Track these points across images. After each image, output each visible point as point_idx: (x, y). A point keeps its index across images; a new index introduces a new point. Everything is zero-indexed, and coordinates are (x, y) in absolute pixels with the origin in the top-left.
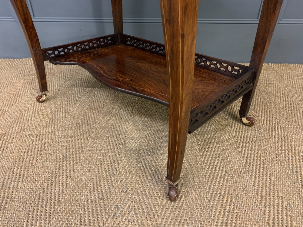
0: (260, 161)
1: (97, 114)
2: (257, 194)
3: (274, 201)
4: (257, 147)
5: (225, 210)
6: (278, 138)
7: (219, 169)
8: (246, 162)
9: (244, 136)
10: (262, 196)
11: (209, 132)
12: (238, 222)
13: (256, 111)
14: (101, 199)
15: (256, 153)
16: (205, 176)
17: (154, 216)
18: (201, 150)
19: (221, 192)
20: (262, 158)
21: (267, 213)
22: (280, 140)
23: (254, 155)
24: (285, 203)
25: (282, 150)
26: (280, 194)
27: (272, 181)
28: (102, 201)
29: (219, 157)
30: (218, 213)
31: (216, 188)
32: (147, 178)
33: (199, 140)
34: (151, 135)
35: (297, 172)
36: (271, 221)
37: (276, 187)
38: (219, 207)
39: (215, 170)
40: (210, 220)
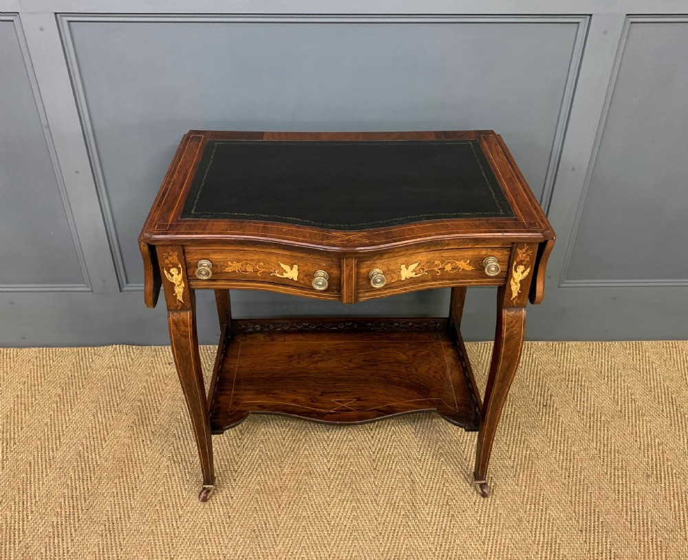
1: (277, 506)
9: (497, 542)
11: (448, 535)
13: (518, 481)
34: (365, 549)
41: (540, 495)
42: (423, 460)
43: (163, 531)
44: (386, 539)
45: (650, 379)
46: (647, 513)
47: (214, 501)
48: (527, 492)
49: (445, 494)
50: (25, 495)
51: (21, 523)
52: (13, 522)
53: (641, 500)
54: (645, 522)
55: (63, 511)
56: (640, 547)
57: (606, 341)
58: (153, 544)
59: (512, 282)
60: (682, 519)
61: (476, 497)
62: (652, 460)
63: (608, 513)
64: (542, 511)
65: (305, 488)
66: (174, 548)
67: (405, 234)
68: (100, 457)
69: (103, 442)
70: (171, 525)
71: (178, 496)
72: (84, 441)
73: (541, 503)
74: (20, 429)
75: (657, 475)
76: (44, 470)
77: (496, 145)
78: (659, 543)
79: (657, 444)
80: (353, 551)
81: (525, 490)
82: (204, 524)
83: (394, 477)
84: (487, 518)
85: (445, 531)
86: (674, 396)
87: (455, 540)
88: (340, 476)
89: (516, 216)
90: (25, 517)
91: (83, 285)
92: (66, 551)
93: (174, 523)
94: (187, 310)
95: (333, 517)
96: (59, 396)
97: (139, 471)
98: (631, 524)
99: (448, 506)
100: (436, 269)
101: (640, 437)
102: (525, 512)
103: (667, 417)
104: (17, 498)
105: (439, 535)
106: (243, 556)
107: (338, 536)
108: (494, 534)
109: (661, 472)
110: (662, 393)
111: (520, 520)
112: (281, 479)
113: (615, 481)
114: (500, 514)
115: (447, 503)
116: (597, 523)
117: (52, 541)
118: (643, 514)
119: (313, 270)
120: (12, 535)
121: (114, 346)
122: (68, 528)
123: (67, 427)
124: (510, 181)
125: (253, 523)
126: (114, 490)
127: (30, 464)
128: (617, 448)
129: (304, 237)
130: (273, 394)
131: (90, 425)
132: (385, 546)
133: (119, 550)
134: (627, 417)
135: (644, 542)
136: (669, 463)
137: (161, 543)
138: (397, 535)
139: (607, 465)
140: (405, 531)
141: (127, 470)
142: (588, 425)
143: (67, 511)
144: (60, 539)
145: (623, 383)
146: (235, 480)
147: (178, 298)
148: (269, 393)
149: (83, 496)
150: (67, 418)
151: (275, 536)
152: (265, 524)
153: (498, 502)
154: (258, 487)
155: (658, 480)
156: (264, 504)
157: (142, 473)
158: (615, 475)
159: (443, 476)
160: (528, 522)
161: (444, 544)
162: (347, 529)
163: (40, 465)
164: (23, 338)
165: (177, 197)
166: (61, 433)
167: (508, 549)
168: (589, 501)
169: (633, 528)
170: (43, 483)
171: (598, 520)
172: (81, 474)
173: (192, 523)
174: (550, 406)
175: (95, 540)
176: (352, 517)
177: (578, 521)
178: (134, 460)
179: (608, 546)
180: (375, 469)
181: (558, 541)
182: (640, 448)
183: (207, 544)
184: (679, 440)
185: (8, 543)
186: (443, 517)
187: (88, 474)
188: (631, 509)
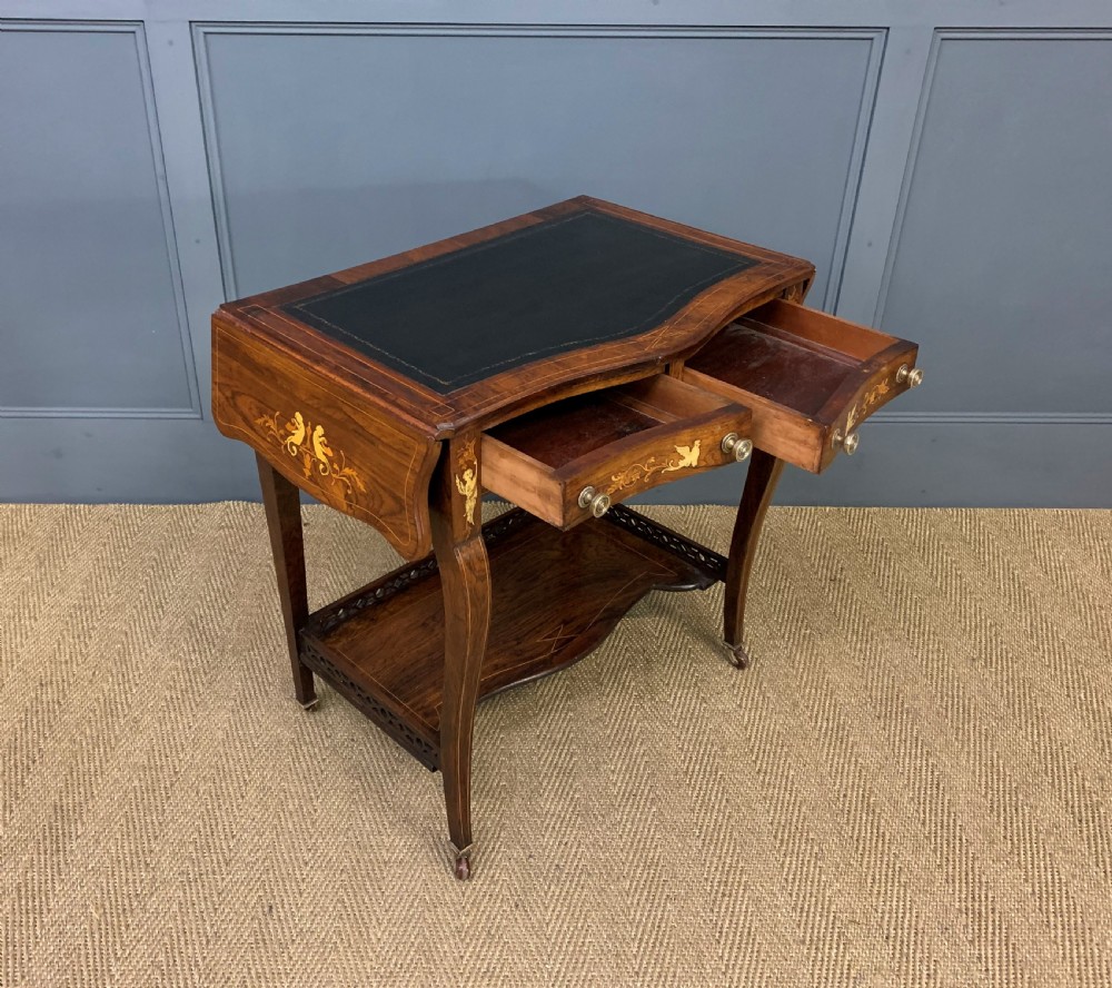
0: (787, 778)
2: (775, 837)
3: (799, 847)
4: (786, 749)
5: (724, 863)
6: (827, 728)
7: (716, 797)
8: (763, 782)
9: (764, 727)
10: (782, 840)
11: (697, 718)
12: (743, 880)
14: (530, 856)
15: (782, 762)
16: (693, 810)
17: (618, 878)
18: (684, 761)
19: (718, 836)
20: (792, 772)
21: (787, 865)
22: (830, 732)
23: (778, 767)
24: (816, 849)
25: (828, 755)
26: (811, 835)
27: (802, 814)
28: (531, 860)
29: (716, 775)
30: (713, 869)
31: (710, 830)
32: (596, 819)
33: (679, 738)
35: (845, 796)
36: (791, 877)
37: (806, 823)
38: (715, 860)
39: (710, 800)
40: (702, 880)
41: (823, 678)
45: (984, 552)
46: (969, 699)
49: (693, 675)
50: (124, 667)
51: (123, 695)
52: (112, 695)
53: (961, 685)
54: (967, 709)
56: (957, 734)
57: (923, 507)
60: (1017, 706)
62: (981, 642)
63: (915, 698)
64: (826, 695)
68: (220, 628)
69: (223, 612)
72: (196, 609)
73: (825, 686)
74: (106, 595)
75: (986, 660)
76: (146, 642)
78: (983, 731)
81: (803, 672)
84: (750, 701)
85: (693, 714)
86: (1016, 572)
87: (706, 724)
90: (128, 690)
91: (191, 410)
98: (947, 710)
99: (697, 689)
101: (965, 617)
102: (803, 697)
103: (1005, 595)
104: (114, 670)
108: (760, 718)
109: (991, 654)
110: (999, 568)
111: (796, 705)
113: (927, 665)
114: (769, 697)
115: (696, 684)
117: (167, 716)
118: (964, 701)
120: (114, 708)
121: (226, 502)
122: (187, 702)
123: (170, 595)
126: (243, 663)
127: (126, 634)
128: (932, 629)
131: (202, 591)
132: (613, 729)
134: (948, 595)
136: (1004, 647)
138: (628, 717)
139: (918, 648)
140: (638, 713)
142: (893, 603)
143: (183, 684)
144: (178, 713)
145: (945, 555)
149: (202, 670)
150: (169, 585)
153: (765, 685)
155: (988, 663)
157: (279, 646)
158: (928, 658)
159: (689, 655)
160: (807, 707)
161: (692, 728)
164: (99, 489)
167: (779, 735)
168: (891, 686)
169: (949, 715)
170: (147, 655)
171: (902, 706)
174: (840, 581)
175: (224, 714)
177: (875, 707)
179: (915, 734)
181: (847, 728)
182: (964, 630)
184: (1020, 621)
186: (693, 700)
188: (947, 695)
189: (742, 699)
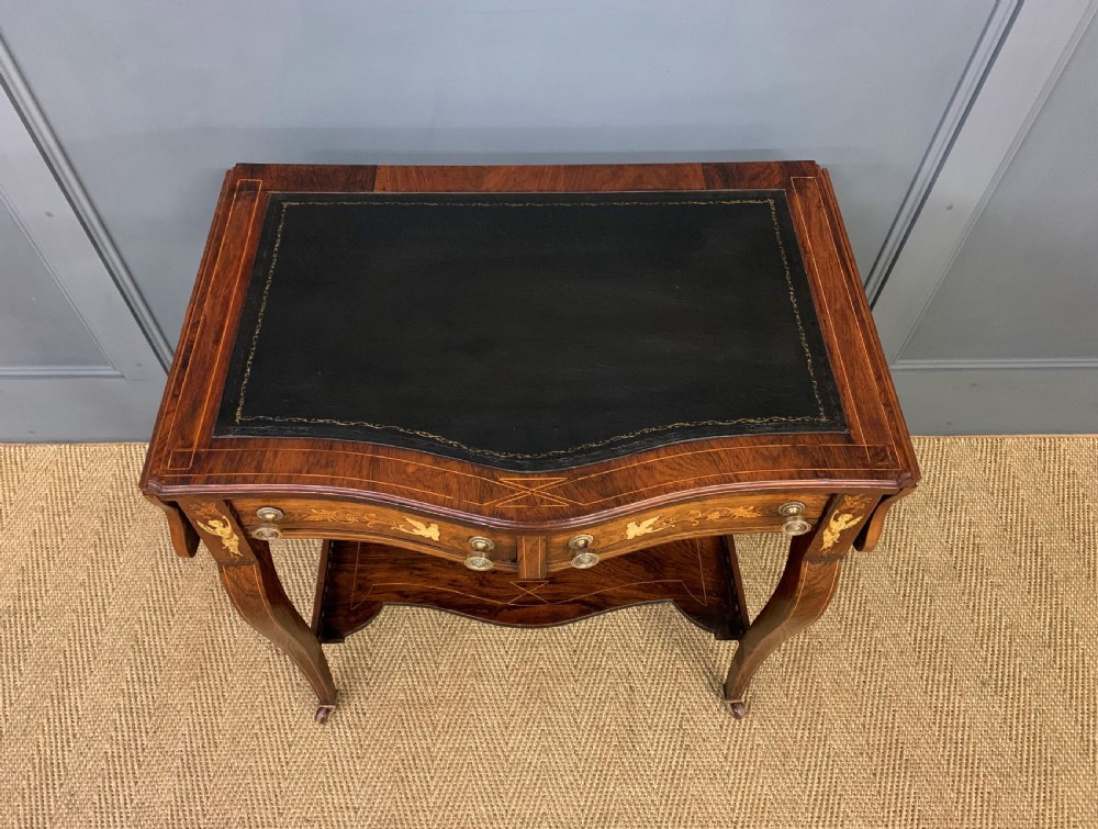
9: (749, 790)
11: (679, 779)
13: (788, 688)
34: (559, 801)
41: (818, 713)
42: (647, 652)
43: (266, 768)
44: (588, 785)
45: (1007, 509)
46: (974, 745)
47: (339, 719)
48: (800, 707)
49: (679, 710)
50: (62, 708)
51: (60, 753)
52: (48, 753)
53: (968, 723)
54: (970, 761)
55: (119, 734)
56: (957, 801)
57: (946, 435)
58: (252, 790)
59: (826, 532)
61: (724, 717)
62: (993, 654)
64: (820, 739)
65: (472, 699)
66: (282, 798)
67: (639, 483)
68: (166, 642)
69: (170, 616)
70: (277, 760)
71: (286, 710)
72: (141, 614)
73: (820, 727)
74: (43, 591)
75: (997, 680)
76: (86, 666)
77: (819, 207)
78: (986, 795)
79: (1003, 627)
80: (541, 805)
81: (797, 705)
82: (325, 758)
83: (603, 681)
84: (737, 751)
85: (675, 771)
87: (689, 788)
88: (524, 679)
89: (850, 427)
90: (65, 744)
91: (109, 367)
92: (128, 801)
93: (282, 756)
94: (250, 563)
95: (513, 748)
96: (98, 533)
97: (226, 667)
98: (949, 764)
99: (682, 731)
100: (692, 519)
101: (979, 613)
102: (795, 742)
103: (1025, 579)
104: (51, 713)
105: (666, 780)
106: (382, 812)
107: (519, 781)
108: (746, 779)
109: (1003, 673)
110: (1022, 533)
111: (786, 755)
112: (437, 683)
113: (932, 692)
114: (758, 745)
115: (680, 725)
116: (898, 762)
117: (107, 784)
118: (968, 747)
119: (467, 535)
120: (49, 774)
122: (129, 763)
123: (113, 589)
124: (842, 318)
125: (397, 757)
126: (191, 699)
127: (65, 653)
128: (941, 633)
129: (447, 490)
130: (420, 569)
131: (148, 586)
132: (587, 797)
133: (204, 800)
134: (963, 579)
135: (965, 794)
137: (264, 790)
138: (605, 779)
139: (924, 662)
140: (617, 772)
141: (209, 667)
142: (902, 592)
143: (126, 734)
144: (119, 780)
145: (963, 515)
146: (368, 684)
147: (232, 550)
148: (415, 569)
149: (146, 710)
150: (113, 574)
151: (429, 779)
152: (414, 760)
153: (755, 724)
154: (402, 696)
155: (998, 688)
156: (412, 726)
158: (933, 680)
159: (676, 680)
160: (798, 759)
161: (672, 794)
162: (532, 768)
163: (79, 656)
165: (210, 368)
166: (106, 601)
167: (765, 804)
168: (890, 726)
169: (951, 771)
170: (87, 688)
171: (901, 756)
172: (140, 672)
173: (308, 755)
175: (169, 781)
176: (539, 748)
178: (217, 649)
179: (912, 799)
180: (575, 667)
182: (977, 634)
183: (330, 790)
185: (44, 786)
186: (674, 750)
187: (151, 672)
188: (951, 738)
189: (729, 749)
